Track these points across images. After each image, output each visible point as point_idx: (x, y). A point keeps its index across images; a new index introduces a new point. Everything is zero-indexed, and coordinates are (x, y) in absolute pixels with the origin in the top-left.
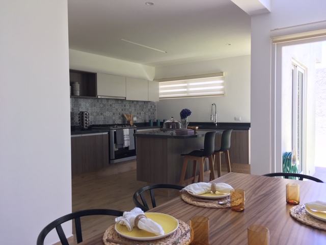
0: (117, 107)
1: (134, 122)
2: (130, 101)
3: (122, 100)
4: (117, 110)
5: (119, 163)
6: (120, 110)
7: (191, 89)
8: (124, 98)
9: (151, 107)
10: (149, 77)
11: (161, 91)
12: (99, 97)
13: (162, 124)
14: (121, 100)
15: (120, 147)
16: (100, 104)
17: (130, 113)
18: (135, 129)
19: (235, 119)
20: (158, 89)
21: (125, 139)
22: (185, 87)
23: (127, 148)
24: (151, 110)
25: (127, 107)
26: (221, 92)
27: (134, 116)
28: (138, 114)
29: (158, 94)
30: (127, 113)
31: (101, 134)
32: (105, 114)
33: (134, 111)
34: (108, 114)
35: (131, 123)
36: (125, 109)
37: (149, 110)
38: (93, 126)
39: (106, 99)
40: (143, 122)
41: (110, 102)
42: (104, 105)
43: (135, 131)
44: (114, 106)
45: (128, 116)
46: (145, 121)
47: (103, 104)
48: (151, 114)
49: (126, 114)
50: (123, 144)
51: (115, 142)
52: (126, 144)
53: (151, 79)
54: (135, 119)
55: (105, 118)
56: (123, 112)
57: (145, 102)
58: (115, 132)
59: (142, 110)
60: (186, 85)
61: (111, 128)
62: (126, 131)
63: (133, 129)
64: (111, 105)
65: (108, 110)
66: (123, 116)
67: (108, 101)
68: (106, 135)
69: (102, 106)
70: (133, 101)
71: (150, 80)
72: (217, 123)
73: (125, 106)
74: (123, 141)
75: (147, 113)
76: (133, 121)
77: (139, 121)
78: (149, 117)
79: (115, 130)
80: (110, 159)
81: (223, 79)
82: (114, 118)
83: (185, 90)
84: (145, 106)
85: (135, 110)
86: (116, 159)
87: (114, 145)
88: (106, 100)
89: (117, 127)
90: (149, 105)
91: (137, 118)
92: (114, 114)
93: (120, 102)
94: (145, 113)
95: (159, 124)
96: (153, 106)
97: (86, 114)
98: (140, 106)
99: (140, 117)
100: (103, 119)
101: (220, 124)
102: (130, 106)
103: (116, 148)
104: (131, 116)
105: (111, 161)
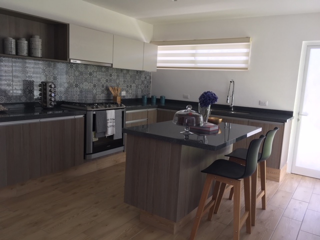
0: (100, 76)
1: (122, 98)
2: (117, 69)
3: (107, 68)
4: (99, 80)
5: (99, 158)
6: (103, 81)
7: (199, 58)
8: (110, 65)
9: (146, 78)
10: (144, 37)
11: (159, 58)
12: (72, 61)
13: (158, 101)
14: (105, 67)
15: (102, 136)
16: (75, 71)
17: (118, 86)
18: (124, 110)
19: (260, 103)
20: (156, 55)
21: (109, 124)
22: (193, 55)
23: (112, 136)
24: (145, 82)
25: (114, 77)
26: (243, 66)
27: (122, 90)
28: (127, 87)
29: (156, 62)
30: (113, 85)
31: (72, 117)
32: (81, 86)
33: (123, 83)
34: (86, 86)
35: (119, 100)
36: (111, 80)
37: (143, 82)
38: (63, 102)
39: (84, 64)
40: (134, 97)
41: (90, 70)
42: (81, 73)
43: (123, 112)
44: (95, 74)
45: (114, 89)
46: (136, 96)
47: (79, 71)
48: (145, 87)
49: (111, 87)
50: (105, 132)
51: (94, 129)
52: (110, 132)
53: (147, 41)
54: (124, 93)
55: (81, 92)
56: (109, 84)
57: (137, 71)
58: (94, 115)
59: (134, 82)
60: (193, 52)
61: (89, 108)
62: (111, 114)
63: (121, 110)
64: (91, 74)
65: (86, 81)
66: (107, 89)
67: (86, 68)
68: (80, 118)
69: (77, 74)
70: (122, 70)
71: (145, 41)
72: (234, 107)
73: (111, 75)
74: (106, 127)
75: (140, 87)
76: (121, 96)
77: (129, 97)
78: (142, 91)
79: (94, 113)
80: (85, 154)
81: (248, 47)
82: (95, 91)
83: (192, 58)
84: (137, 77)
85: (124, 81)
86: (94, 153)
87: (93, 133)
88: (84, 66)
89: (97, 107)
90: (143, 76)
91: (127, 92)
92: (95, 86)
93: (103, 69)
94: (137, 87)
95: (155, 101)
96: (148, 78)
97: (50, 86)
98: (131, 77)
99: (130, 91)
100: (79, 93)
101: (237, 108)
102: (118, 76)
103: (95, 137)
104: (119, 90)
105: (88, 156)
